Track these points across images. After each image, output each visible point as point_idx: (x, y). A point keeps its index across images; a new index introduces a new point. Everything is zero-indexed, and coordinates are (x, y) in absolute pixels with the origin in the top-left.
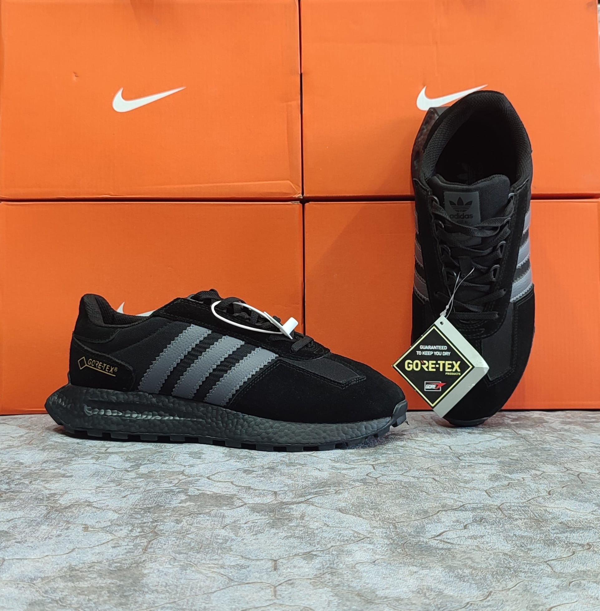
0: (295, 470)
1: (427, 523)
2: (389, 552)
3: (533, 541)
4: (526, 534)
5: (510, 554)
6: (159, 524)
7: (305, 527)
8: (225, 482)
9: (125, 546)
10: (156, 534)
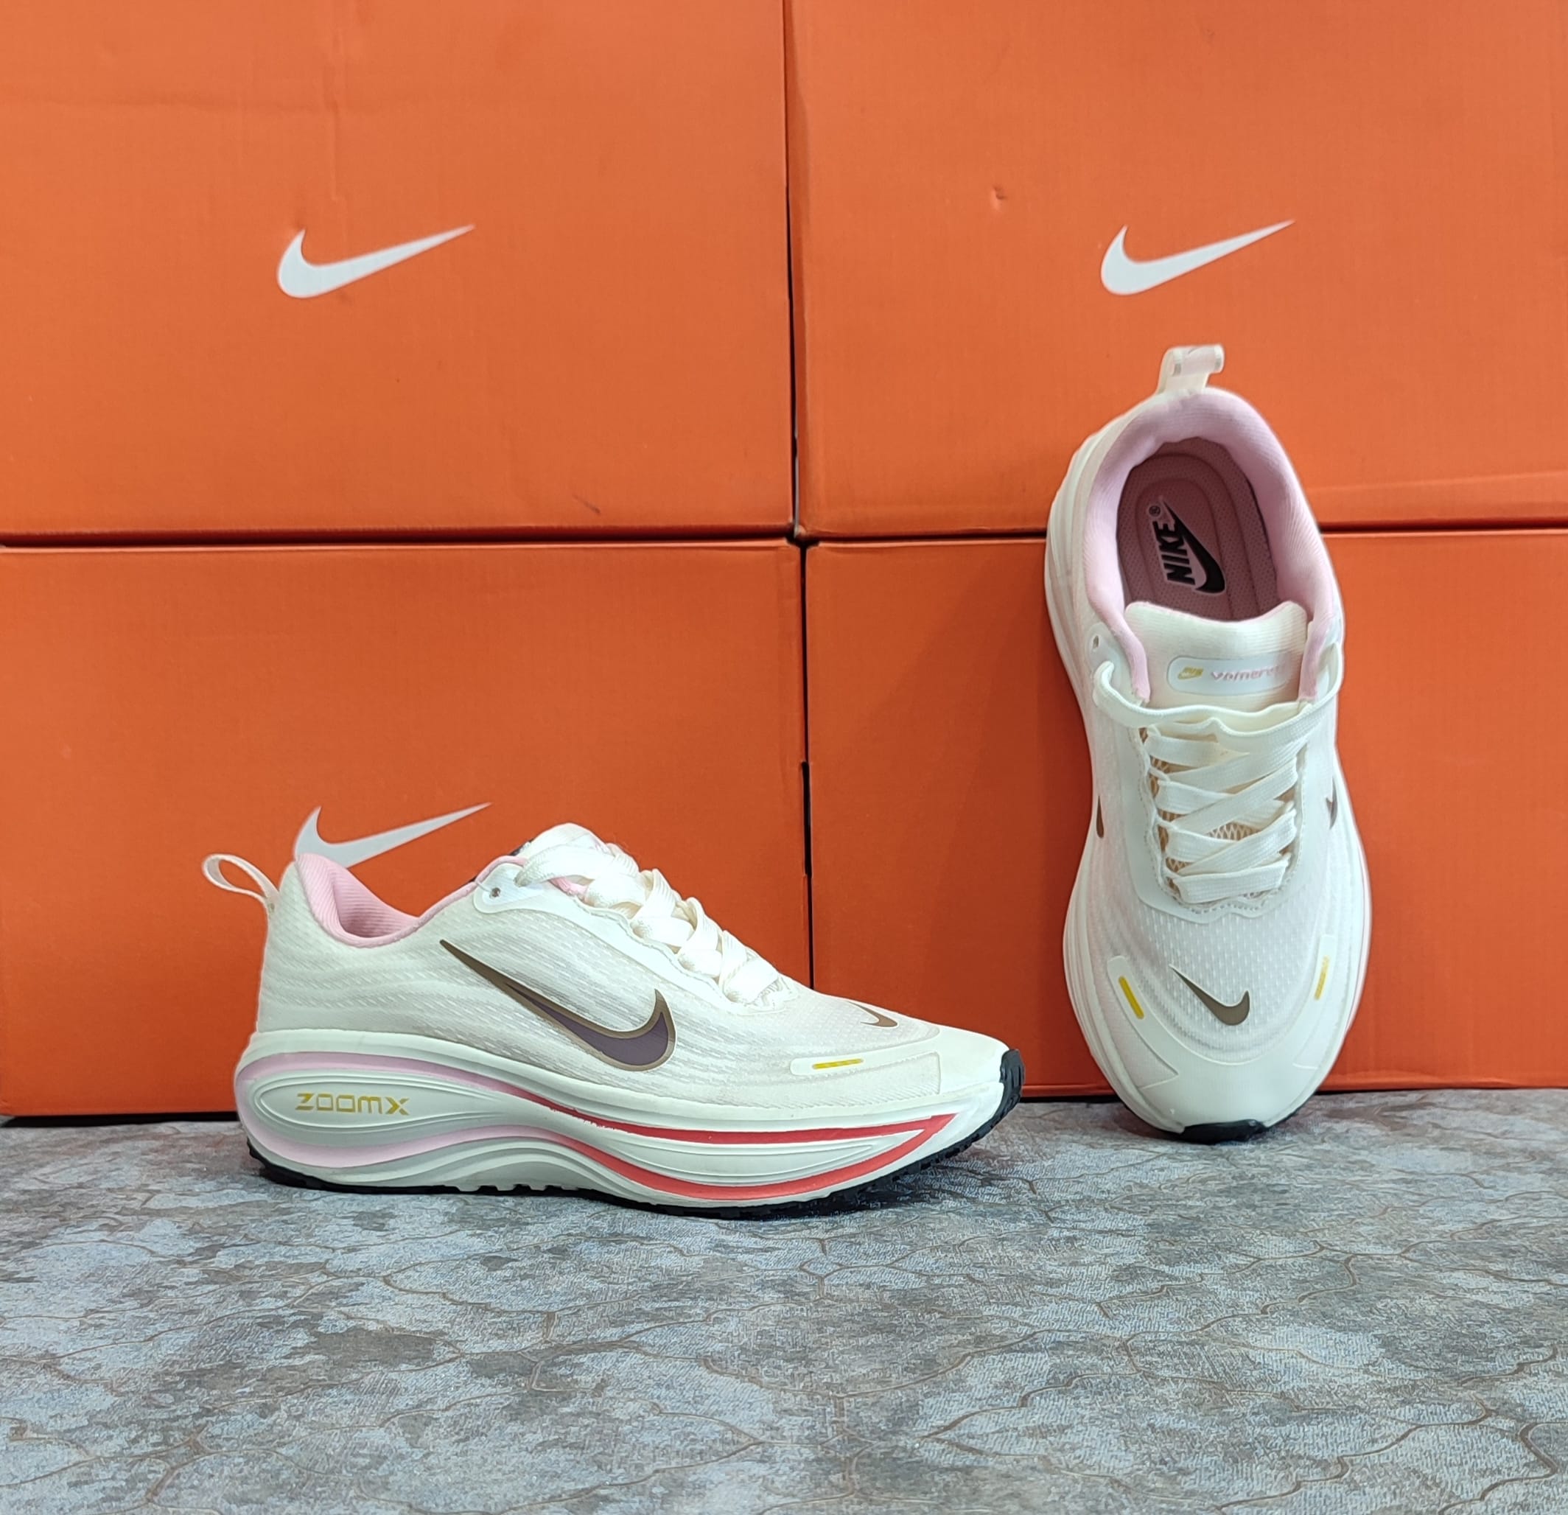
0: (618, 1253)
6: (214, 1419)
7: (599, 1414)
8: (427, 1293)
9: (105, 1480)
10: (197, 1450)
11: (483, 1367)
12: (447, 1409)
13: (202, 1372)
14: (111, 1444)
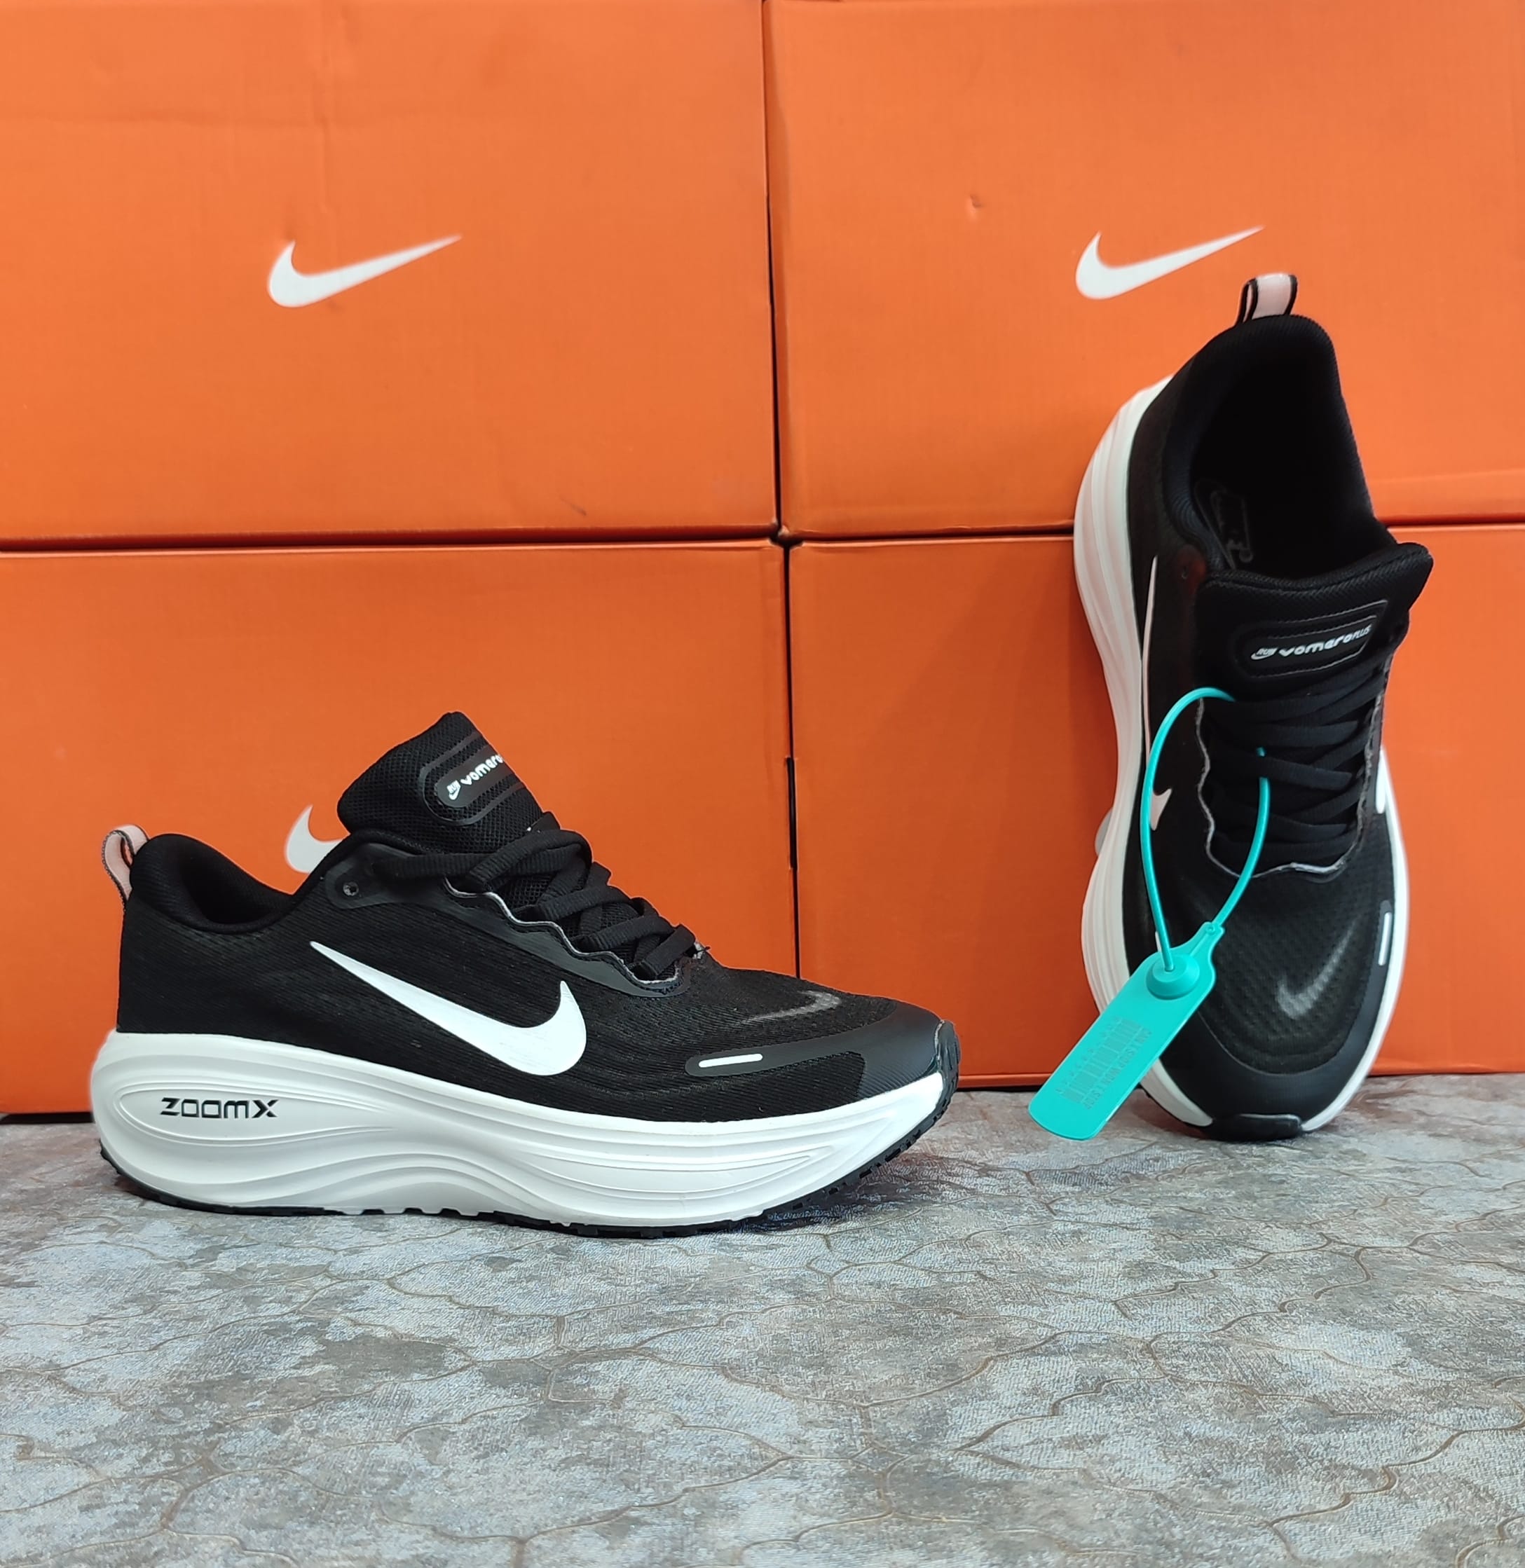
1: (953, 1404)
2: (842, 1503)
3: (1238, 1455)
4: (1218, 1432)
5: (1172, 1495)
6: (226, 1435)
7: (620, 1428)
8: (433, 1296)
9: (117, 1504)
10: (210, 1469)
11: (497, 1376)
12: (464, 1421)
13: (211, 1384)
14: (121, 1463)
